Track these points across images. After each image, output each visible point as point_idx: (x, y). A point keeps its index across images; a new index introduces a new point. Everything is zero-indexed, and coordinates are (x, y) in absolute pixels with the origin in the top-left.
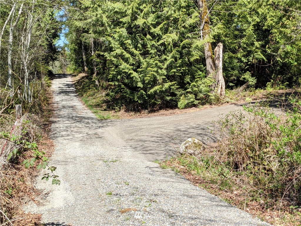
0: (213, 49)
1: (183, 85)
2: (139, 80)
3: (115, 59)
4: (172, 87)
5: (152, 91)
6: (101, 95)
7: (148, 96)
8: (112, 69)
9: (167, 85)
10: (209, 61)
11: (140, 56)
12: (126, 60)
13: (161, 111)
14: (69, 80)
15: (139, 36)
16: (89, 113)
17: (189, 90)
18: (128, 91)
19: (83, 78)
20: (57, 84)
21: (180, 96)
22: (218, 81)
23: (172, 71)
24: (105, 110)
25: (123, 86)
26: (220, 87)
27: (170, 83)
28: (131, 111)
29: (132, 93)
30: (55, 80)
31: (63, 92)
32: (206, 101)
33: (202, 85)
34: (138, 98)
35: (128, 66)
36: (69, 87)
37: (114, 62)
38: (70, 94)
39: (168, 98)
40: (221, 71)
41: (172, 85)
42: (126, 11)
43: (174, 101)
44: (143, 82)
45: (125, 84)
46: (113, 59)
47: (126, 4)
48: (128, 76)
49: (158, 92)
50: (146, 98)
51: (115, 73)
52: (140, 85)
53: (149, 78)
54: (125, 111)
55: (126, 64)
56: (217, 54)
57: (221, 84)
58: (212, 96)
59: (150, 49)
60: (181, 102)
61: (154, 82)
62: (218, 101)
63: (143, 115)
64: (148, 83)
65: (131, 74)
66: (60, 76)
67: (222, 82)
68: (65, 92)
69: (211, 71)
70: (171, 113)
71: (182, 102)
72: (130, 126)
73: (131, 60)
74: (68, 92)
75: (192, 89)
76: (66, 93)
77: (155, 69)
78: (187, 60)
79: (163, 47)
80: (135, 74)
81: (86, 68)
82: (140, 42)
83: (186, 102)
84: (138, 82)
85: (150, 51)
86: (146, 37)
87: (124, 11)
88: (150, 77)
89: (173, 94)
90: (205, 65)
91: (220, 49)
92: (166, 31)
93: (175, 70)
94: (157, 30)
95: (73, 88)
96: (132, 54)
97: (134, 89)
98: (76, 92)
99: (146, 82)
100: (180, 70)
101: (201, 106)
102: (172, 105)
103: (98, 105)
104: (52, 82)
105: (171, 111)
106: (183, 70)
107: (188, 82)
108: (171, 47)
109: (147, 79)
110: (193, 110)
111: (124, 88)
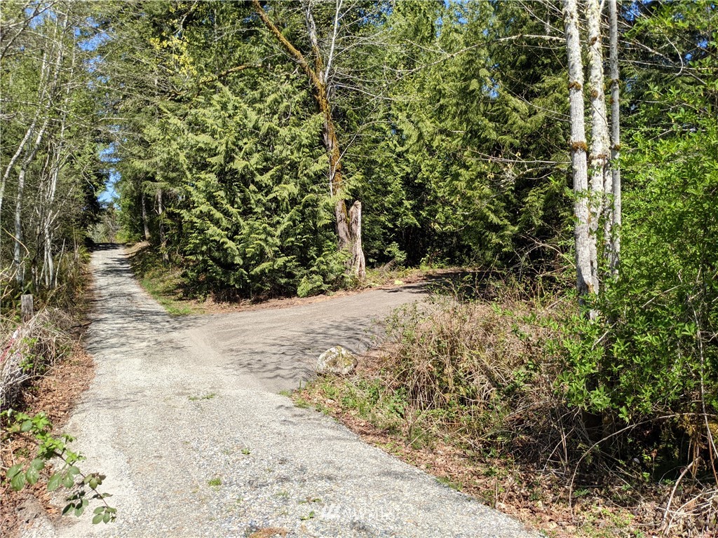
0: (348, 209)
1: (305, 262)
2: (237, 253)
3: (198, 221)
4: (289, 264)
5: (258, 269)
6: (174, 277)
7: (251, 277)
8: (193, 235)
9: (280, 261)
10: (342, 227)
11: (239, 216)
12: (217, 223)
13: (272, 300)
14: (120, 253)
15: (236, 185)
16: (154, 305)
17: (314, 268)
18: (219, 269)
19: (143, 249)
20: (99, 259)
21: (300, 278)
22: (356, 256)
23: (289, 240)
24: (180, 299)
25: (210, 262)
26: (359, 264)
27: (286, 258)
28: (224, 300)
29: (226, 273)
30: (96, 252)
31: (110, 271)
32: (338, 284)
33: (334, 261)
34: (236, 280)
35: (219, 231)
36: (122, 264)
37: (196, 225)
38: (124, 275)
39: (283, 281)
40: (359, 241)
41: (288, 261)
42: (216, 147)
43: (291, 285)
44: (243, 255)
45: (214, 259)
46: (195, 220)
47: (218, 136)
48: (220, 246)
49: (267, 271)
50: (248, 281)
51: (198, 241)
52: (238, 260)
53: (253, 250)
54: (214, 301)
55: (216, 228)
56: (354, 216)
57: (359, 260)
58: (348, 276)
59: (254, 207)
60: (302, 287)
61: (261, 256)
62: (357, 285)
63: (243, 307)
64: (252, 258)
65: (223, 243)
66: (106, 247)
67: (361, 257)
68: (115, 270)
69: (346, 240)
70: (288, 304)
71: (304, 286)
72: (226, 326)
73: (224, 223)
74: (120, 271)
75: (319, 268)
76: (117, 272)
77: (263, 236)
78: (311, 224)
79: (274, 204)
80: (230, 244)
81: (147, 234)
82: (239, 195)
83: (310, 286)
84: (235, 256)
85: (254, 209)
86: (248, 188)
87: (213, 147)
88: (253, 248)
89: (290, 275)
90: (336, 232)
91: (357, 210)
92: (278, 180)
93: (293, 239)
94: (265, 179)
95: (127, 266)
96: (227, 214)
97: (229, 267)
98: (133, 271)
99: (247, 256)
100: (301, 239)
101: (332, 293)
102: (288, 292)
103: (168, 292)
104: (91, 256)
105: (287, 300)
106: (305, 238)
107: (313, 258)
108: (287, 204)
109: (250, 251)
110: (320, 299)
111: (211, 266)
